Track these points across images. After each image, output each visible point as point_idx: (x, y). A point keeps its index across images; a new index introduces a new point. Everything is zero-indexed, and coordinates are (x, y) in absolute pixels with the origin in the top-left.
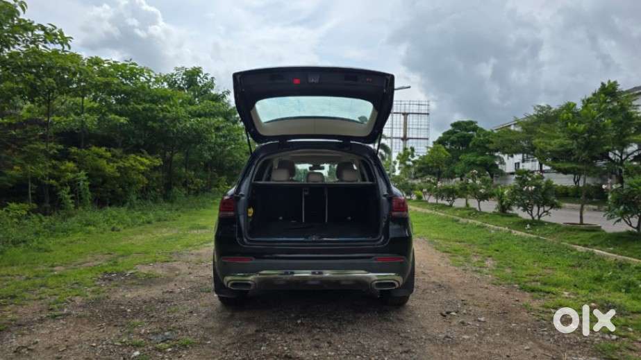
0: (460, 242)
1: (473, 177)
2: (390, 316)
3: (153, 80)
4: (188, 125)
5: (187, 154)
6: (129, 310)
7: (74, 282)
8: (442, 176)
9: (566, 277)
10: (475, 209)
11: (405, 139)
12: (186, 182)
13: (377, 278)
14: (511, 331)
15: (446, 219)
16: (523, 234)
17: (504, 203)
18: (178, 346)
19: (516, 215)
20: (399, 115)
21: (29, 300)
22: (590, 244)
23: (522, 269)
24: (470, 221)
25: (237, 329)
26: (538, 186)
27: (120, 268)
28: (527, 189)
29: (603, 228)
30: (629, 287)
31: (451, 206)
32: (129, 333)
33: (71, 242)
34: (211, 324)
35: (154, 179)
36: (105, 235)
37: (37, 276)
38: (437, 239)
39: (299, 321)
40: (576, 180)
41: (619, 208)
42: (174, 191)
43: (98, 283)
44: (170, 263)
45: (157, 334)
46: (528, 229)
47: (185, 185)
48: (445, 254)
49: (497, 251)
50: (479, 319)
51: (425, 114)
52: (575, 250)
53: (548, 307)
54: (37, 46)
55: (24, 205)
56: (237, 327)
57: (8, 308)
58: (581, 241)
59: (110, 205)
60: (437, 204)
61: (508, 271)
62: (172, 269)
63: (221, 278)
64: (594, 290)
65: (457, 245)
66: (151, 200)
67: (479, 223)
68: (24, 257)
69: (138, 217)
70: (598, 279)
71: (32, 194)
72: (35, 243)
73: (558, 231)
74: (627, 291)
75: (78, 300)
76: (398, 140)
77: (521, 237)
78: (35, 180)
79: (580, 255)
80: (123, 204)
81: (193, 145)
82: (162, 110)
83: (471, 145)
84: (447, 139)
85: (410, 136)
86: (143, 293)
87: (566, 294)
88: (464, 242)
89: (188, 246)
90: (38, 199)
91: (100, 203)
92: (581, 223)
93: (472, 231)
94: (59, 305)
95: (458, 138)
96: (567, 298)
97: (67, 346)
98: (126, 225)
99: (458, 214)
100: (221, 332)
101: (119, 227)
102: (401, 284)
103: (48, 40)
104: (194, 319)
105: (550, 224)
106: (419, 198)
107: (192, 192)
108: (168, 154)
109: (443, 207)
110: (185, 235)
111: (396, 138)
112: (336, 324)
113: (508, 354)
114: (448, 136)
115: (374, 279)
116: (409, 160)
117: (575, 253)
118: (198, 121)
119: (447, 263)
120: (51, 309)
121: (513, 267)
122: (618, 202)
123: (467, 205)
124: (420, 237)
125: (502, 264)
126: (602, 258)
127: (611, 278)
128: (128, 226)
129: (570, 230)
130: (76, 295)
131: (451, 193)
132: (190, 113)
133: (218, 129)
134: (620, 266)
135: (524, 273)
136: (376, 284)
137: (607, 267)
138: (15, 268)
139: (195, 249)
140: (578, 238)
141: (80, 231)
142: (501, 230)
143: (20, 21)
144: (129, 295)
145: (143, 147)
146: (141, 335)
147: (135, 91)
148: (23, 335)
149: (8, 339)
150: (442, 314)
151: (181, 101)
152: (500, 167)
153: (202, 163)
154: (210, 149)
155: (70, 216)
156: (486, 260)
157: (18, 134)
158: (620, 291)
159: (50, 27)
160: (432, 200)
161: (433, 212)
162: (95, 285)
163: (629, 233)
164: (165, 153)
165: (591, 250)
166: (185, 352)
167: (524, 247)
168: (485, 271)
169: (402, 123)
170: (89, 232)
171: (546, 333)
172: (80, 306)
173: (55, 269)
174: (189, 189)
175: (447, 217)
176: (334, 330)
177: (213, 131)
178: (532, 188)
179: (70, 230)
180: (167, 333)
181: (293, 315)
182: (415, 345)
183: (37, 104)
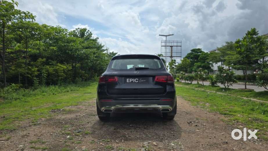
0: (195, 97)
1: (200, 71)
2: (167, 123)
3: (68, 33)
4: (82, 52)
5: (82, 64)
6: (63, 122)
7: (41, 113)
8: (187, 72)
9: (239, 109)
10: (201, 84)
11: (171, 57)
12: (81, 76)
13: (161, 107)
14: (216, 128)
15: (189, 89)
16: (222, 93)
17: (213, 81)
18: (84, 134)
19: (219, 86)
20: (169, 47)
21: (24, 119)
22: (249, 96)
23: (221, 106)
24: (199, 89)
25: (106, 128)
26: (228, 74)
27: (59, 108)
28: (223, 75)
29: (255, 90)
30: (264, 112)
31: (191, 83)
32: (65, 130)
33: (37, 99)
34: (96, 127)
35: (69, 74)
36: (50, 96)
37: (26, 111)
38: (186, 96)
39: (131, 125)
40: (244, 72)
41: (261, 81)
42: (76, 79)
43: (50, 113)
44: (77, 106)
45: (75, 130)
46: (224, 91)
47: (81, 77)
48: (189, 102)
49: (211, 100)
50: (203, 124)
51: (180, 46)
52: (243, 99)
53: (231, 120)
54: (22, 20)
55: (17, 84)
56: (107, 127)
57: (16, 122)
58: (246, 95)
59: (52, 85)
60: (185, 83)
61: (215, 107)
62: (79, 108)
63: (100, 108)
64: (250, 113)
65: (193, 98)
66: (68, 83)
67: (203, 89)
68: (19, 104)
69: (63, 89)
70: (253, 110)
71: (21, 81)
72: (23, 99)
73: (236, 92)
74: (264, 114)
75: (43, 119)
76: (168, 58)
77: (220, 94)
78: (21, 75)
79: (245, 101)
80: (57, 84)
81: (84, 60)
82: (72, 46)
83: (199, 58)
84: (189, 57)
85: (174, 56)
86: (69, 116)
87: (239, 115)
88: (197, 97)
89: (84, 100)
90: (23, 82)
91: (48, 84)
92: (246, 88)
93: (200, 93)
94: (36, 120)
95: (194, 56)
96: (239, 117)
97: (41, 135)
98: (58, 92)
99: (194, 86)
100: (101, 129)
101: (56, 93)
102: (171, 110)
103: (26, 17)
104: (89, 125)
105: (232, 89)
106: (178, 81)
107: (84, 80)
108: (74, 64)
109: (188, 84)
110: (83, 96)
111: (168, 57)
112: (146, 126)
113: (215, 136)
114: (189, 55)
115: (160, 108)
116: (174, 65)
117: (243, 100)
118: (86, 50)
119: (190, 105)
120: (33, 122)
121: (217, 106)
122: (261, 79)
123: (198, 83)
124: (178, 96)
125: (212, 105)
126: (254, 102)
127: (257, 109)
128: (59, 92)
129: (241, 91)
130: (43, 117)
131: (191, 79)
132: (83, 47)
133: (94, 53)
134: (262, 105)
135: (222, 108)
136: (162, 110)
137: (256, 105)
138: (16, 108)
139: (87, 101)
140: (245, 94)
141: (41, 95)
142: (212, 92)
143: (15, 10)
144: (63, 117)
145: (64, 61)
146: (69, 130)
147: (61, 38)
148: (24, 131)
149: (18, 132)
150: (188, 123)
151: (79, 42)
152: (212, 68)
153: (88, 68)
154: (91, 62)
155: (36, 89)
156: (206, 103)
157: (14, 56)
158: (261, 114)
159: (27, 12)
160: (183, 81)
161: (184, 86)
162: (49, 114)
163: (265, 91)
164: (73, 64)
165: (249, 99)
166: (87, 136)
167: (222, 99)
168: (206, 107)
169: (170, 50)
170: (44, 95)
171: (230, 129)
172: (45, 121)
173: (32, 108)
174: (83, 79)
175: (190, 88)
176: (145, 128)
177: (92, 54)
178: (225, 75)
179: (37, 94)
180: (79, 130)
181: (128, 123)
182: (177, 133)
183: (22, 44)
